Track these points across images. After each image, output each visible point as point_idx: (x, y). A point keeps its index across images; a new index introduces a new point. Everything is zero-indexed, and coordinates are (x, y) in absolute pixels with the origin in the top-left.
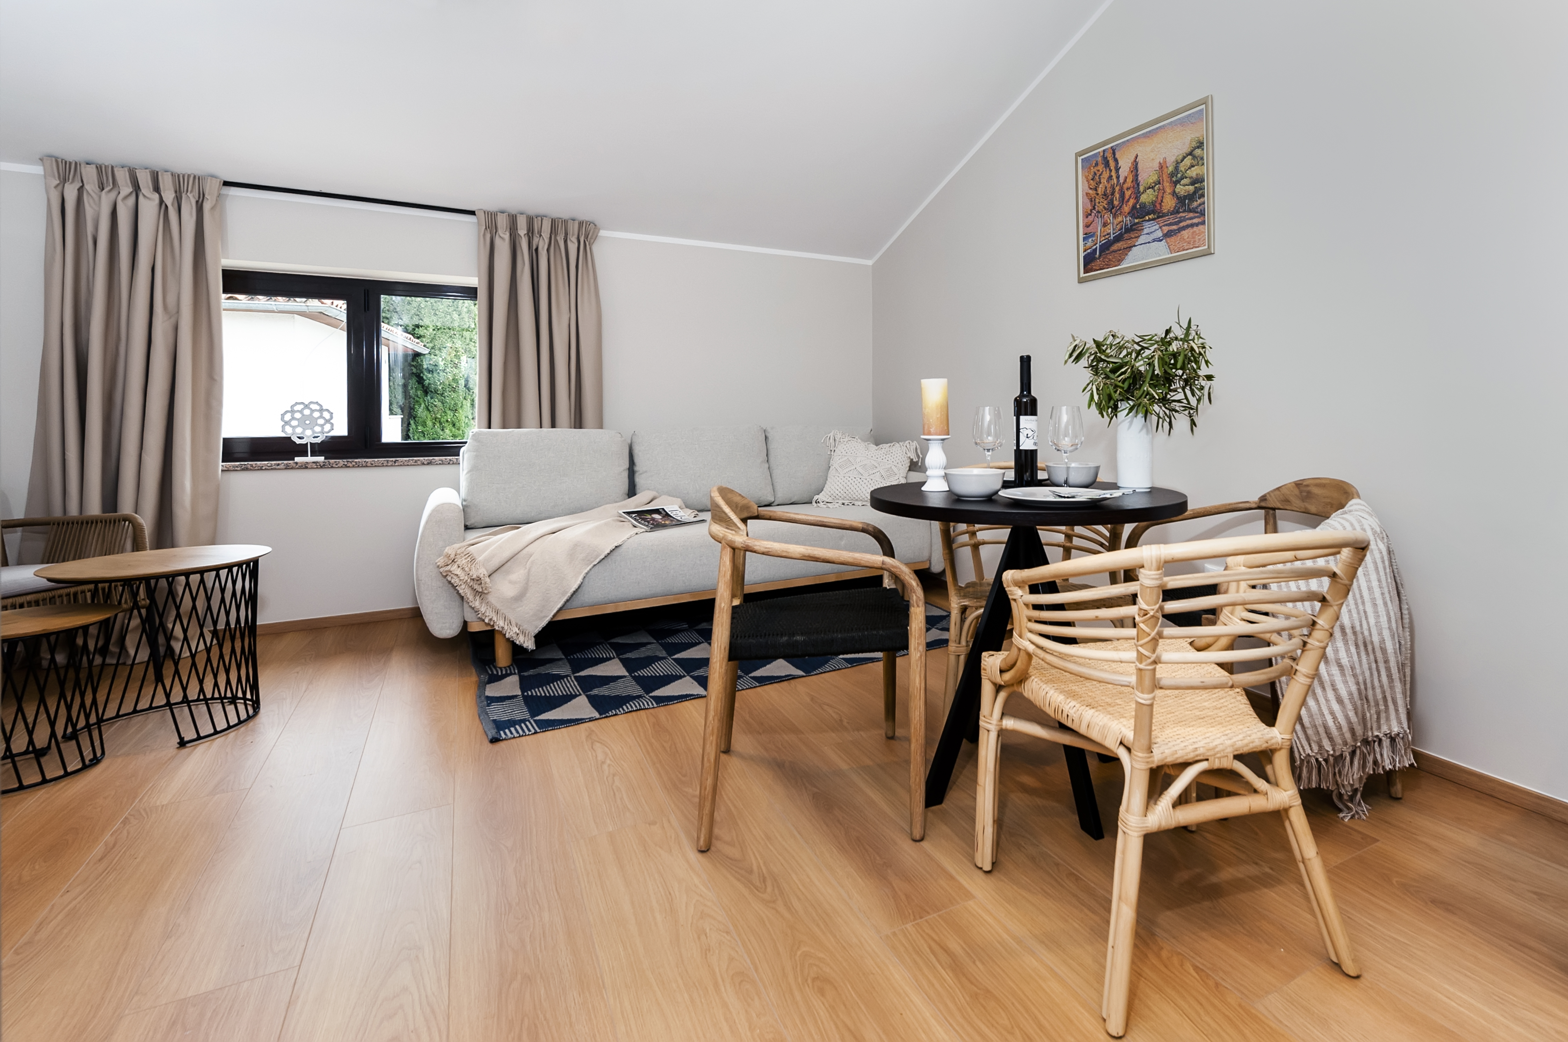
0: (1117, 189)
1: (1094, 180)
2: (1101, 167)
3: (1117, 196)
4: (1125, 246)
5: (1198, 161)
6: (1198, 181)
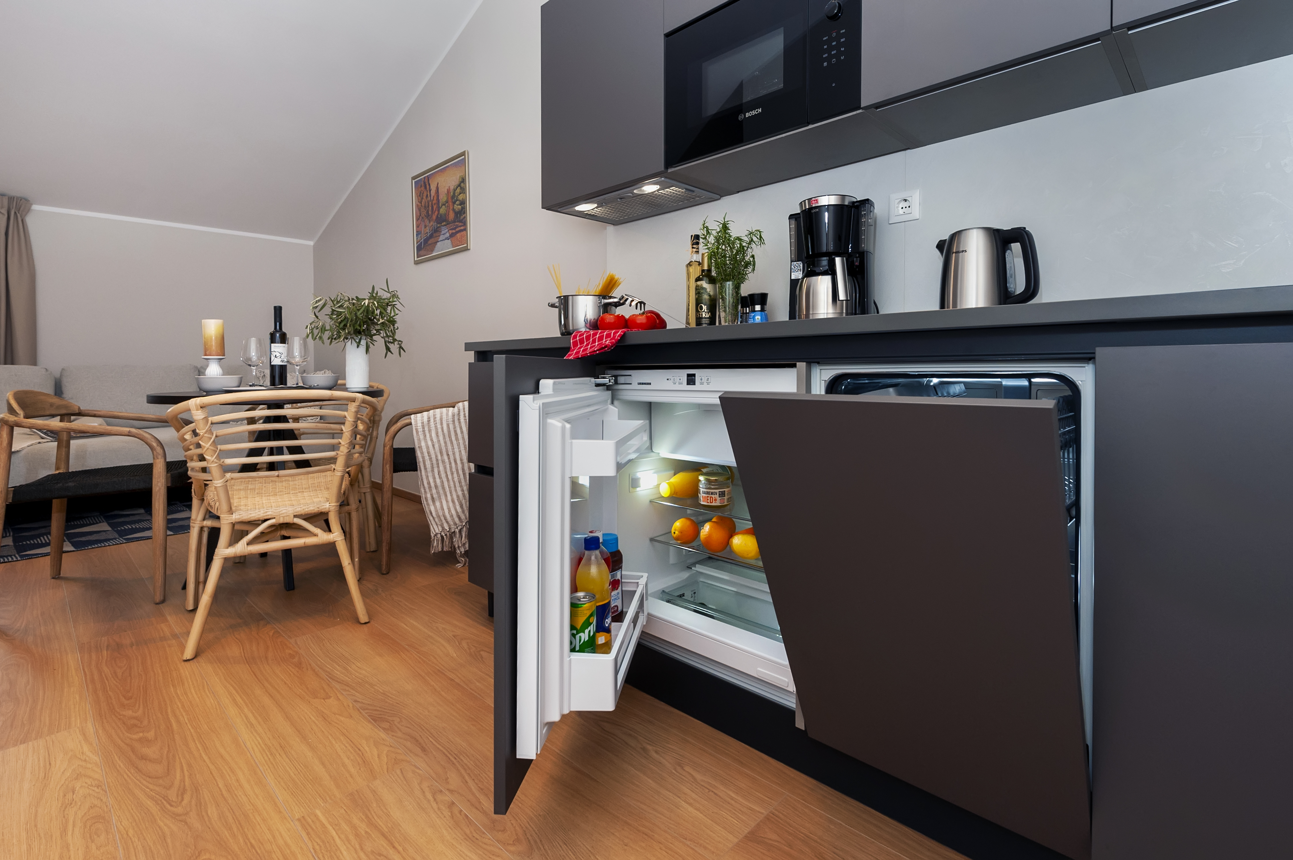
0: (430, 203)
1: (420, 196)
2: (423, 188)
3: (430, 208)
4: (434, 241)
5: (463, 191)
6: (463, 203)
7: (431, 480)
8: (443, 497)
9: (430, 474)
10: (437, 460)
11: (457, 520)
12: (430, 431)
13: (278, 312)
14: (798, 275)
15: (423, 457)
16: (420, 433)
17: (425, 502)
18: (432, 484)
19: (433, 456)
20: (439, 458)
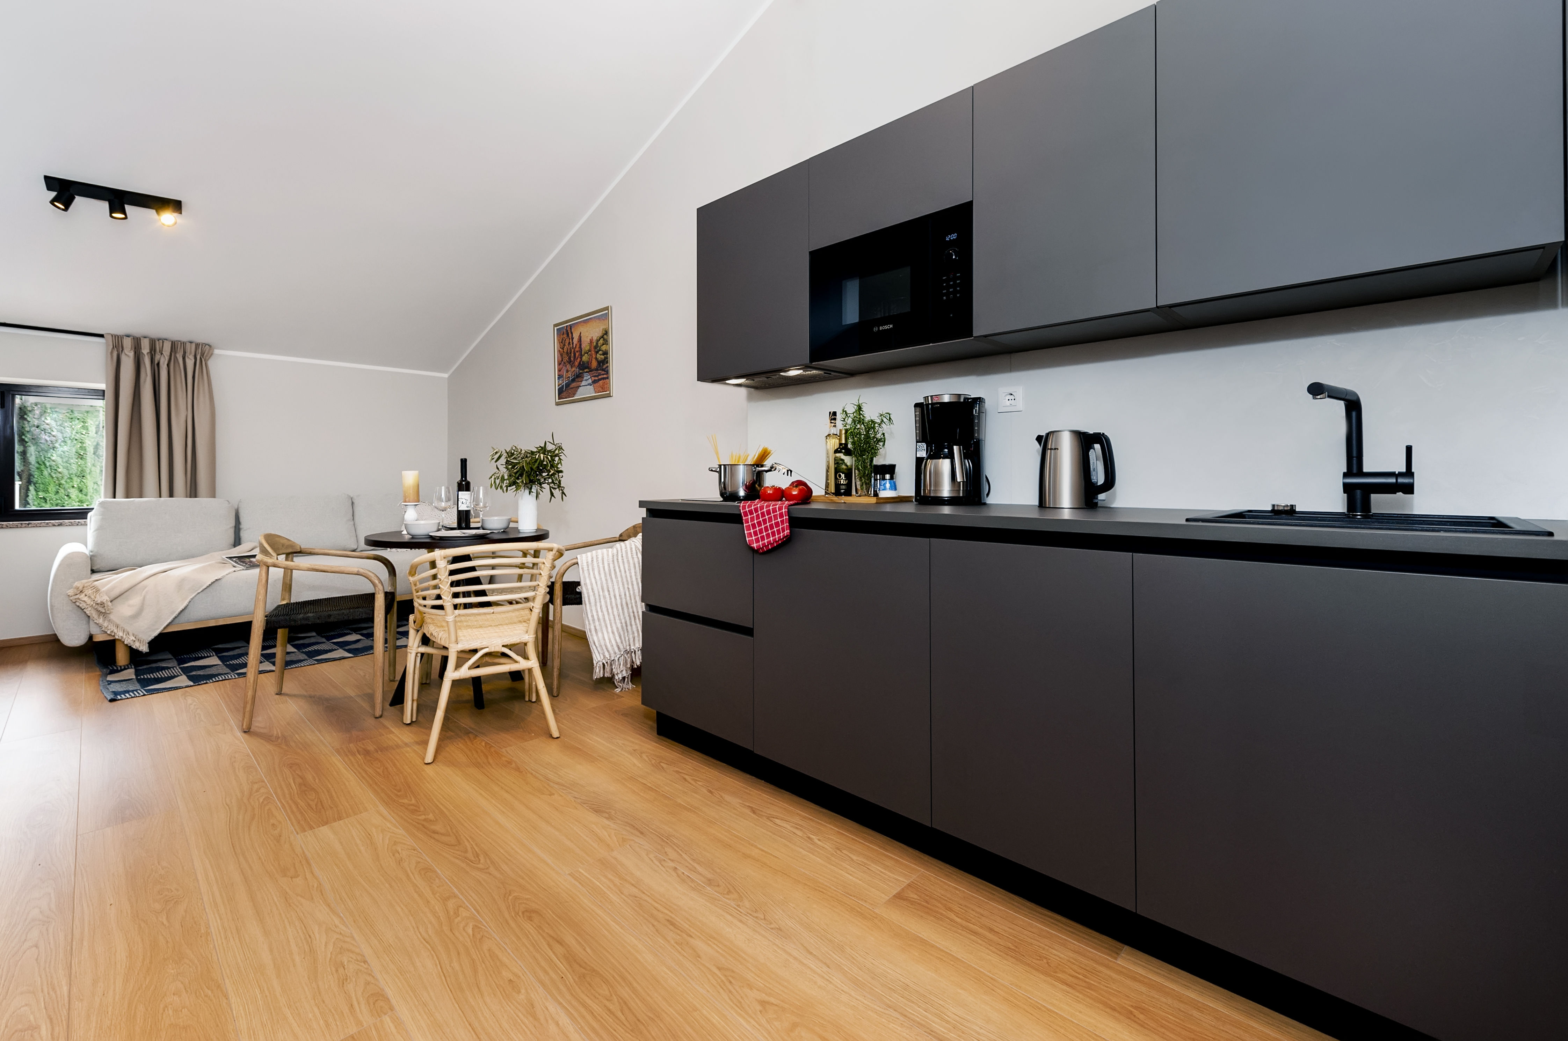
0: (573, 350)
1: (562, 343)
2: (565, 336)
3: (573, 355)
4: (576, 386)
5: (606, 342)
6: (606, 353)
7: (595, 614)
8: (604, 629)
9: (594, 608)
10: (599, 595)
11: (616, 649)
12: (593, 570)
13: (464, 463)
14: (923, 454)
15: (588, 593)
16: (585, 572)
17: (589, 633)
18: (596, 617)
19: (596, 592)
20: (601, 593)
